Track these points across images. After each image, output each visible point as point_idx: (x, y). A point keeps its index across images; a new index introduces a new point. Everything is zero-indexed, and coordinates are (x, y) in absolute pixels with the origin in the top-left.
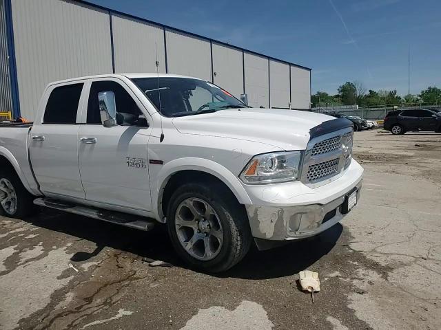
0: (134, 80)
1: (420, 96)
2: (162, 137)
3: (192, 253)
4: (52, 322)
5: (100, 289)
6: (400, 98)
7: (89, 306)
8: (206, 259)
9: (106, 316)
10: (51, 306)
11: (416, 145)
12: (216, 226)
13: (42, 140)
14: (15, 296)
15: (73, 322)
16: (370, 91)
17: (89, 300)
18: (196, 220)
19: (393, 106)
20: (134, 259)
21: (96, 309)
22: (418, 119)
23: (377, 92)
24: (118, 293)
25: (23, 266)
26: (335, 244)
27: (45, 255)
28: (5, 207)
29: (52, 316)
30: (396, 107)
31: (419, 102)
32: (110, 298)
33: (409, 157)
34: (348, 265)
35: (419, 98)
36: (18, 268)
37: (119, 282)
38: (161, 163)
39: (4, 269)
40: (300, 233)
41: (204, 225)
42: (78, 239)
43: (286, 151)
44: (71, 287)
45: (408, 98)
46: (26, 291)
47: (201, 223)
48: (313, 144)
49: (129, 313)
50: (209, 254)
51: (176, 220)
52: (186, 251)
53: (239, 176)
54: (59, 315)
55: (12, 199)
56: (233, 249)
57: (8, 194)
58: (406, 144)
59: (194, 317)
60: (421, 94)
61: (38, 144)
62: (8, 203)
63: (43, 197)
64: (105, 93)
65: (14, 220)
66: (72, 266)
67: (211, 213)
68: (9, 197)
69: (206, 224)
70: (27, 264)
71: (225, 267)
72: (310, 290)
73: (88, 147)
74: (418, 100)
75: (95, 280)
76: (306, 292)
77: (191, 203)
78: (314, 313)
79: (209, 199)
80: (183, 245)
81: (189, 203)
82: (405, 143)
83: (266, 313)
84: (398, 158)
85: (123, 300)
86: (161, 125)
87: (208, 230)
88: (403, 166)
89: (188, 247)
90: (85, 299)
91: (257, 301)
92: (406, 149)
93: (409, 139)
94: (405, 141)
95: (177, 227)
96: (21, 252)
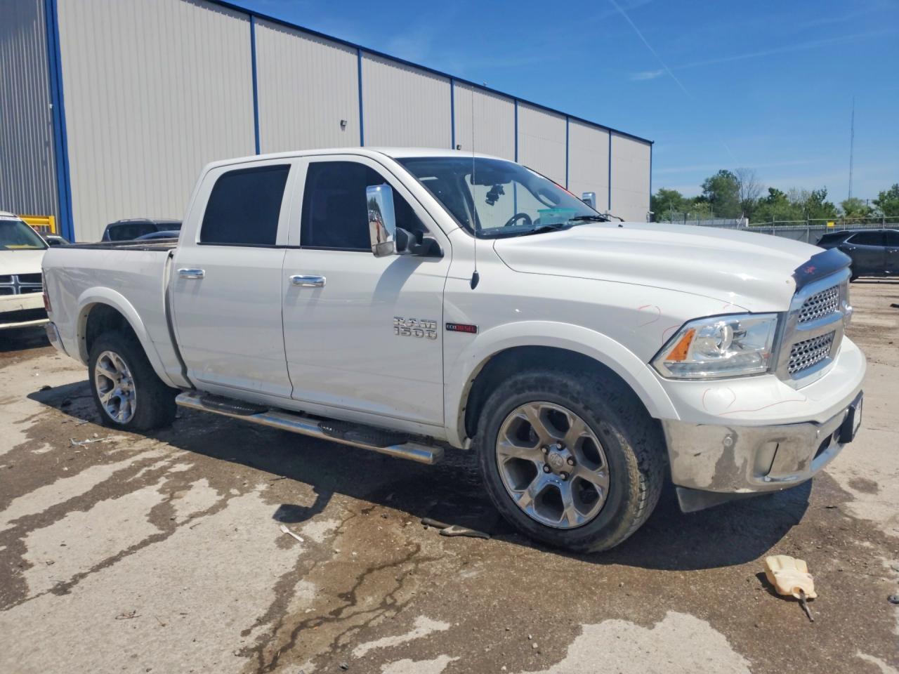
0: (403, 162)
1: (875, 202)
2: (475, 281)
3: (534, 513)
4: (294, 635)
5: (361, 578)
6: (831, 206)
7: (355, 609)
8: (565, 526)
9: (398, 631)
10: (278, 607)
11: (894, 306)
12: (593, 459)
13: (200, 277)
14: (199, 584)
15: (337, 639)
16: (771, 190)
17: (350, 598)
18: (542, 447)
19: (824, 223)
20: (405, 520)
21: (371, 616)
22: (886, 251)
23: (785, 192)
24: (401, 586)
25: (187, 526)
26: (807, 505)
27: (222, 505)
28: (108, 409)
29: (290, 627)
30: (830, 225)
31: (873, 216)
32: (391, 595)
33: (889, 329)
34: (850, 547)
35: (873, 206)
36: (179, 529)
37: (395, 564)
38: (472, 329)
39: (154, 530)
40: (773, 480)
41: (560, 458)
42: (276, 476)
43: (750, 313)
44: (301, 570)
45: (850, 207)
46: (217, 576)
47: (552, 453)
48: (800, 301)
49: (443, 626)
50: (572, 517)
51: (500, 443)
52: (520, 508)
53: (651, 362)
54: (303, 625)
55: (123, 393)
56: (631, 508)
57: (115, 382)
58: (871, 303)
59: (578, 639)
60: (877, 198)
61: (190, 284)
62: (116, 402)
63: (193, 390)
64: (378, 189)
65: (130, 436)
66: (286, 530)
67: (582, 434)
68: (117, 389)
69: (565, 454)
70: (195, 521)
71: (611, 541)
72: (797, 596)
73: (305, 294)
74: (871, 211)
75: (344, 559)
76: (789, 598)
77: (536, 413)
78: (823, 642)
79: (580, 406)
80: (514, 495)
81: (531, 412)
82: (867, 299)
83: (725, 638)
84: (865, 331)
85: (417, 599)
86: (475, 255)
87: (568, 468)
88: (884, 347)
89: (525, 500)
90: (341, 596)
91: (693, 611)
92: (876, 313)
93: (868, 291)
94: (863, 295)
95: (501, 459)
96: (172, 497)
